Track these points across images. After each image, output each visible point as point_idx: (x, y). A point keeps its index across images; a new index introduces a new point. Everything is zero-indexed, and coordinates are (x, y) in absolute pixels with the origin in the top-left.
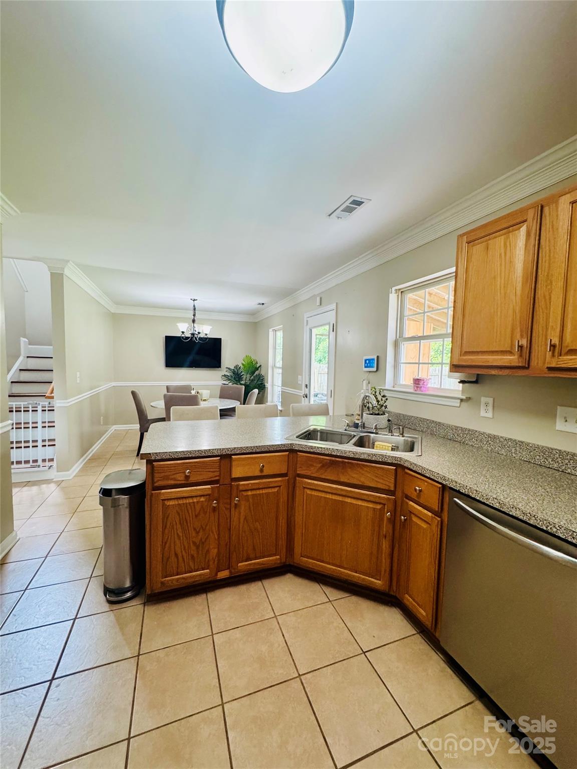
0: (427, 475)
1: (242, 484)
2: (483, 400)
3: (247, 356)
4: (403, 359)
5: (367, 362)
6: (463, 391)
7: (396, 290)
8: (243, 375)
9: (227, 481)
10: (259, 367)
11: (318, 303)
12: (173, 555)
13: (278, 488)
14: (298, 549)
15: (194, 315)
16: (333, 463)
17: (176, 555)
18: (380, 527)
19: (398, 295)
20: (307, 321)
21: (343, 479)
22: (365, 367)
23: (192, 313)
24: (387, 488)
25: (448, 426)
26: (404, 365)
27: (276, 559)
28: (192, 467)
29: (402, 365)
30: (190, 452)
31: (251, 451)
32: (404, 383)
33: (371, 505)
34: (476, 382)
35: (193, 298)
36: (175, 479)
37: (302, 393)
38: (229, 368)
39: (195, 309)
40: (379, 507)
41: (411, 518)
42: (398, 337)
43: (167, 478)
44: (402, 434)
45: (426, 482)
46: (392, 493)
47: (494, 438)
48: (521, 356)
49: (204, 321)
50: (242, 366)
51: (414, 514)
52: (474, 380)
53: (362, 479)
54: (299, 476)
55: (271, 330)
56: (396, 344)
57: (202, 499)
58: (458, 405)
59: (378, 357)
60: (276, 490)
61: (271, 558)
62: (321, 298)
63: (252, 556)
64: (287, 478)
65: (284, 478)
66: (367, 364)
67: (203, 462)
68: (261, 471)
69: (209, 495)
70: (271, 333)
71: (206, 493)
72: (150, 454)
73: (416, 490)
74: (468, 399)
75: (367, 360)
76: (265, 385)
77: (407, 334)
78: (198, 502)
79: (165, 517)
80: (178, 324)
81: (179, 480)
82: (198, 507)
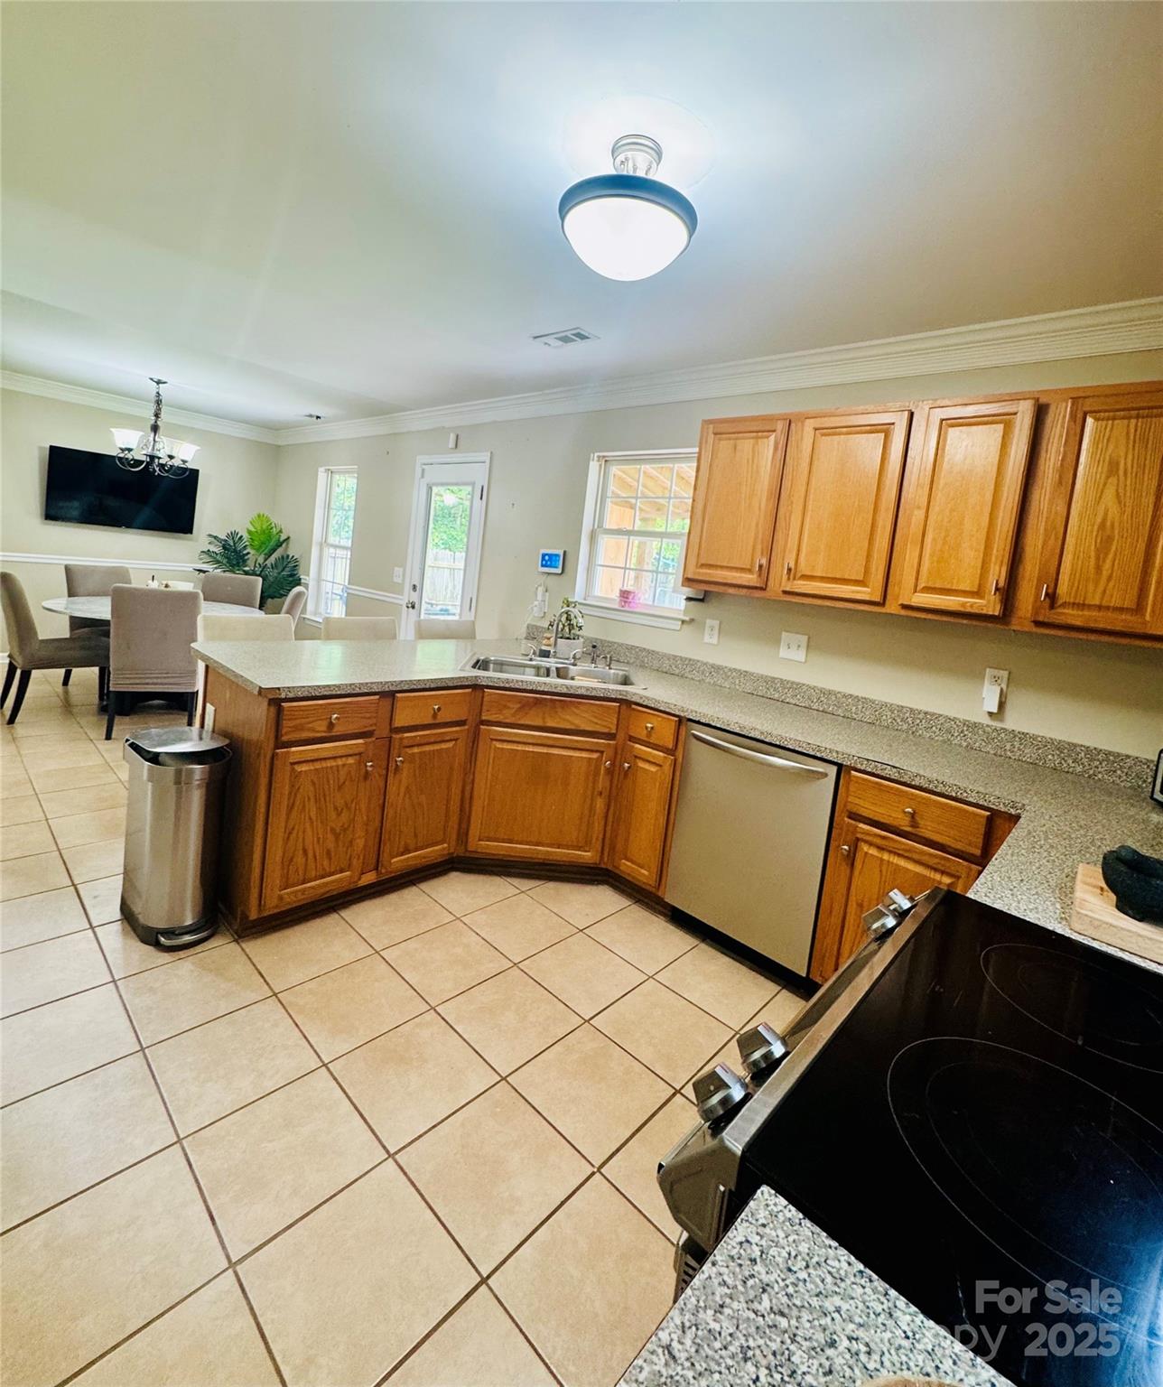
0: (662, 708)
1: (407, 737)
2: (709, 622)
3: (259, 516)
4: (600, 561)
5: (547, 558)
6: (686, 612)
7: (599, 457)
8: (248, 553)
9: (386, 733)
10: (285, 541)
11: (452, 444)
12: (301, 852)
13: (454, 742)
14: (474, 831)
15: (157, 415)
16: (537, 702)
17: (305, 852)
18: (595, 782)
19: (601, 465)
20: (423, 470)
21: (550, 724)
22: (542, 566)
23: (153, 408)
24: (606, 730)
25: (664, 655)
26: (601, 568)
27: (444, 849)
28: (342, 710)
29: (599, 568)
30: (339, 686)
31: (423, 686)
32: (599, 595)
33: (584, 755)
34: (701, 600)
35: (156, 378)
36: (313, 730)
37: (403, 600)
38: (215, 537)
39: (158, 402)
40: (595, 756)
41: (635, 764)
42: (596, 527)
43: (300, 728)
44: (609, 665)
45: (658, 716)
46: (610, 736)
47: (717, 669)
48: (760, 575)
49: (180, 432)
50: (246, 536)
51: (640, 758)
52: (701, 597)
53: (577, 722)
54: (483, 722)
55: (321, 469)
56: (593, 537)
57: (351, 761)
58: (678, 628)
59: (565, 552)
60: (450, 745)
61: (436, 848)
62: (457, 436)
63: (412, 847)
64: (466, 727)
65: (462, 728)
66: (546, 562)
67: (357, 702)
68: (435, 716)
69: (360, 754)
70: (322, 477)
71: (356, 751)
72: (279, 689)
73: (647, 728)
74: (692, 620)
75: (547, 554)
76: (300, 579)
77: (610, 524)
78: (344, 765)
79: (294, 790)
80: (112, 430)
81: (318, 732)
82: (343, 773)
